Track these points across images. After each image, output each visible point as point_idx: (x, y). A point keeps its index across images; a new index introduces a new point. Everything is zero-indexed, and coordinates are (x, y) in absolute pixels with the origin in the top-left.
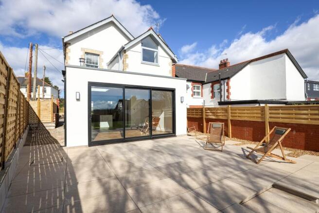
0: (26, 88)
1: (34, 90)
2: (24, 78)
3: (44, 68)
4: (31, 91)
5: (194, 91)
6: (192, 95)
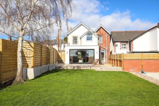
0: (57, 45)
1: (60, 46)
2: (56, 40)
3: (64, 36)
4: (59, 46)
5: (122, 46)
6: (120, 49)
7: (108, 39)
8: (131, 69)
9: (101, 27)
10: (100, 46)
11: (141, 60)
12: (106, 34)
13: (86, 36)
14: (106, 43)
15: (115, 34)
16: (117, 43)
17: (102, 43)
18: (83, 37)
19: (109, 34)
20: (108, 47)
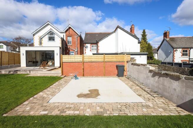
5: (92, 48)
6: (91, 51)
7: (77, 40)
8: (71, 73)
9: (70, 28)
10: (70, 47)
11: (82, 62)
12: (75, 35)
13: (47, 36)
14: (75, 44)
15: (89, 36)
16: (87, 45)
17: (71, 45)
18: (44, 37)
19: (79, 35)
20: (78, 48)
